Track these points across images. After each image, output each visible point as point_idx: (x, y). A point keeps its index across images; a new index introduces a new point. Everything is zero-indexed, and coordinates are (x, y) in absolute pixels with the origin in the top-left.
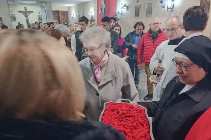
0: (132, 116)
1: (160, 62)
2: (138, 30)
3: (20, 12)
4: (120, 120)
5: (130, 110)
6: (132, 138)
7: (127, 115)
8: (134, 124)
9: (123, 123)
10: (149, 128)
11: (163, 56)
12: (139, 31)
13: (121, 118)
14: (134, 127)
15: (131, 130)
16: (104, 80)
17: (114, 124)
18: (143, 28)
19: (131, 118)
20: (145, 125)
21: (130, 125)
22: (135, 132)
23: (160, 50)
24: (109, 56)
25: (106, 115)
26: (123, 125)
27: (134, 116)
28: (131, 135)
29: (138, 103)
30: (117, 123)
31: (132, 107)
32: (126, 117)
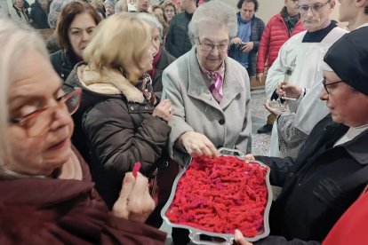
0: (235, 182)
1: (289, 72)
2: (246, 10)
4: (212, 187)
5: (234, 170)
6: (225, 221)
7: (227, 178)
8: (236, 196)
9: (215, 192)
10: (265, 206)
11: (295, 60)
12: (247, 13)
13: (214, 183)
14: (235, 201)
15: (227, 205)
17: (198, 193)
18: (256, 8)
19: (233, 185)
20: (258, 199)
21: (227, 197)
22: (235, 210)
23: (287, 53)
25: (188, 177)
26: (214, 196)
27: (240, 181)
28: (224, 215)
29: (257, 158)
30: (205, 191)
31: (240, 164)
32: (223, 181)
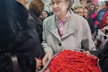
3: (47, 6)
7: (77, 60)
16: (67, 33)
24: (71, 13)
26: (69, 68)
27: (84, 62)
30: (64, 65)
